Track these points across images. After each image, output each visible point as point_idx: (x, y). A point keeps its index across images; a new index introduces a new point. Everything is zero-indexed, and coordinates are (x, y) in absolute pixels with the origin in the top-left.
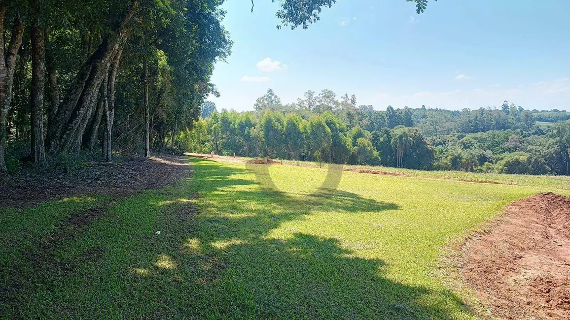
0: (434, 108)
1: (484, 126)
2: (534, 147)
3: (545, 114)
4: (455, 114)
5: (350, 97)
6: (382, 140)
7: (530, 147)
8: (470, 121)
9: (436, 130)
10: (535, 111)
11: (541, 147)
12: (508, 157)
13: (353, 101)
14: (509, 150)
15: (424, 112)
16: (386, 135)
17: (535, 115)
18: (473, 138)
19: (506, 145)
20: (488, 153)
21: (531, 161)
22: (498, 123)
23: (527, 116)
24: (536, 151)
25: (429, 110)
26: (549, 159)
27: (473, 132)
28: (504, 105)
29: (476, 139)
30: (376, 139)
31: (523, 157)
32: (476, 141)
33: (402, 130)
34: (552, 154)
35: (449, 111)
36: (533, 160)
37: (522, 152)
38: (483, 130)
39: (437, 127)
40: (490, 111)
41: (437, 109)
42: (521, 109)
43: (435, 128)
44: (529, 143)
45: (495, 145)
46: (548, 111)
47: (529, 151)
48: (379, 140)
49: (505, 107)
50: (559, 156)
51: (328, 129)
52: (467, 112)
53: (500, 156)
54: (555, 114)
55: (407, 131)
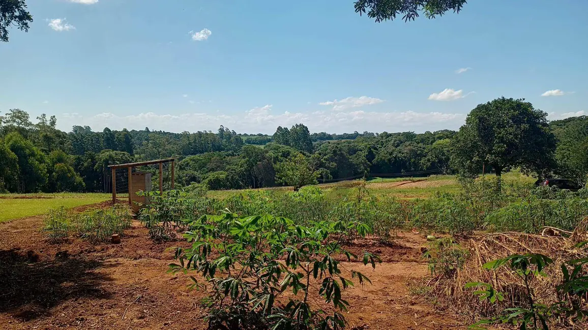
0: (158, 130)
1: (202, 149)
2: (231, 167)
3: (252, 137)
4: (177, 136)
5: (48, 118)
6: (86, 164)
7: (228, 167)
8: (190, 144)
9: (159, 153)
10: (246, 135)
11: (236, 167)
12: (212, 176)
13: (53, 123)
14: (213, 170)
15: (146, 134)
16: (90, 160)
17: (244, 139)
18: (191, 160)
19: (209, 166)
20: (197, 174)
21: (228, 179)
22: (213, 145)
23: (237, 139)
24: (232, 170)
25: (153, 132)
26: (241, 175)
27: (192, 154)
28: (220, 129)
29: (194, 160)
30: (79, 164)
31: (222, 175)
32: (193, 162)
33: (108, 153)
34: (243, 172)
35: (173, 134)
36: (230, 177)
37: (222, 171)
38: (202, 152)
39: (160, 149)
40: (207, 134)
41: (161, 131)
42: (234, 133)
43: (158, 151)
44: (228, 164)
45: (202, 166)
46: (255, 135)
47: (227, 171)
48: (83, 165)
49: (222, 130)
50: (248, 173)
51: (13, 155)
52: (186, 135)
53: (206, 176)
54: (260, 138)
55: (114, 155)
